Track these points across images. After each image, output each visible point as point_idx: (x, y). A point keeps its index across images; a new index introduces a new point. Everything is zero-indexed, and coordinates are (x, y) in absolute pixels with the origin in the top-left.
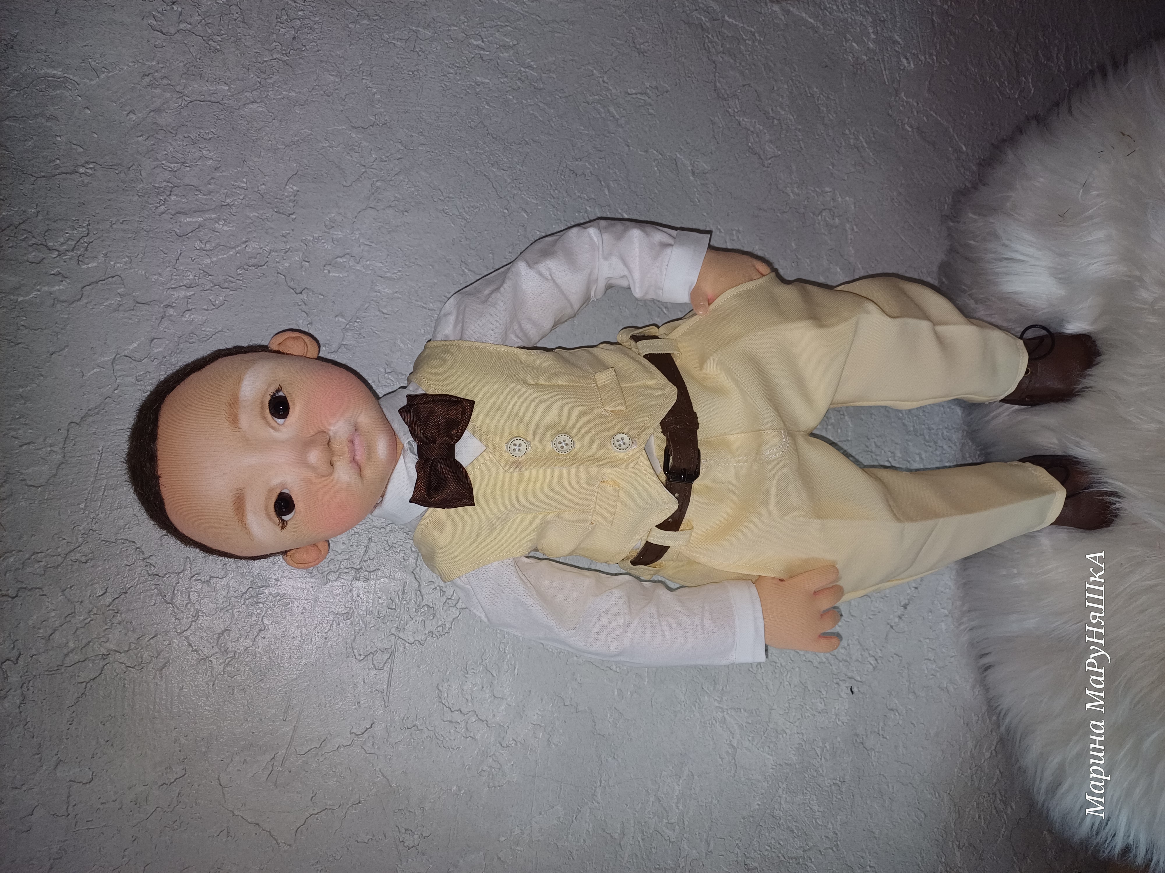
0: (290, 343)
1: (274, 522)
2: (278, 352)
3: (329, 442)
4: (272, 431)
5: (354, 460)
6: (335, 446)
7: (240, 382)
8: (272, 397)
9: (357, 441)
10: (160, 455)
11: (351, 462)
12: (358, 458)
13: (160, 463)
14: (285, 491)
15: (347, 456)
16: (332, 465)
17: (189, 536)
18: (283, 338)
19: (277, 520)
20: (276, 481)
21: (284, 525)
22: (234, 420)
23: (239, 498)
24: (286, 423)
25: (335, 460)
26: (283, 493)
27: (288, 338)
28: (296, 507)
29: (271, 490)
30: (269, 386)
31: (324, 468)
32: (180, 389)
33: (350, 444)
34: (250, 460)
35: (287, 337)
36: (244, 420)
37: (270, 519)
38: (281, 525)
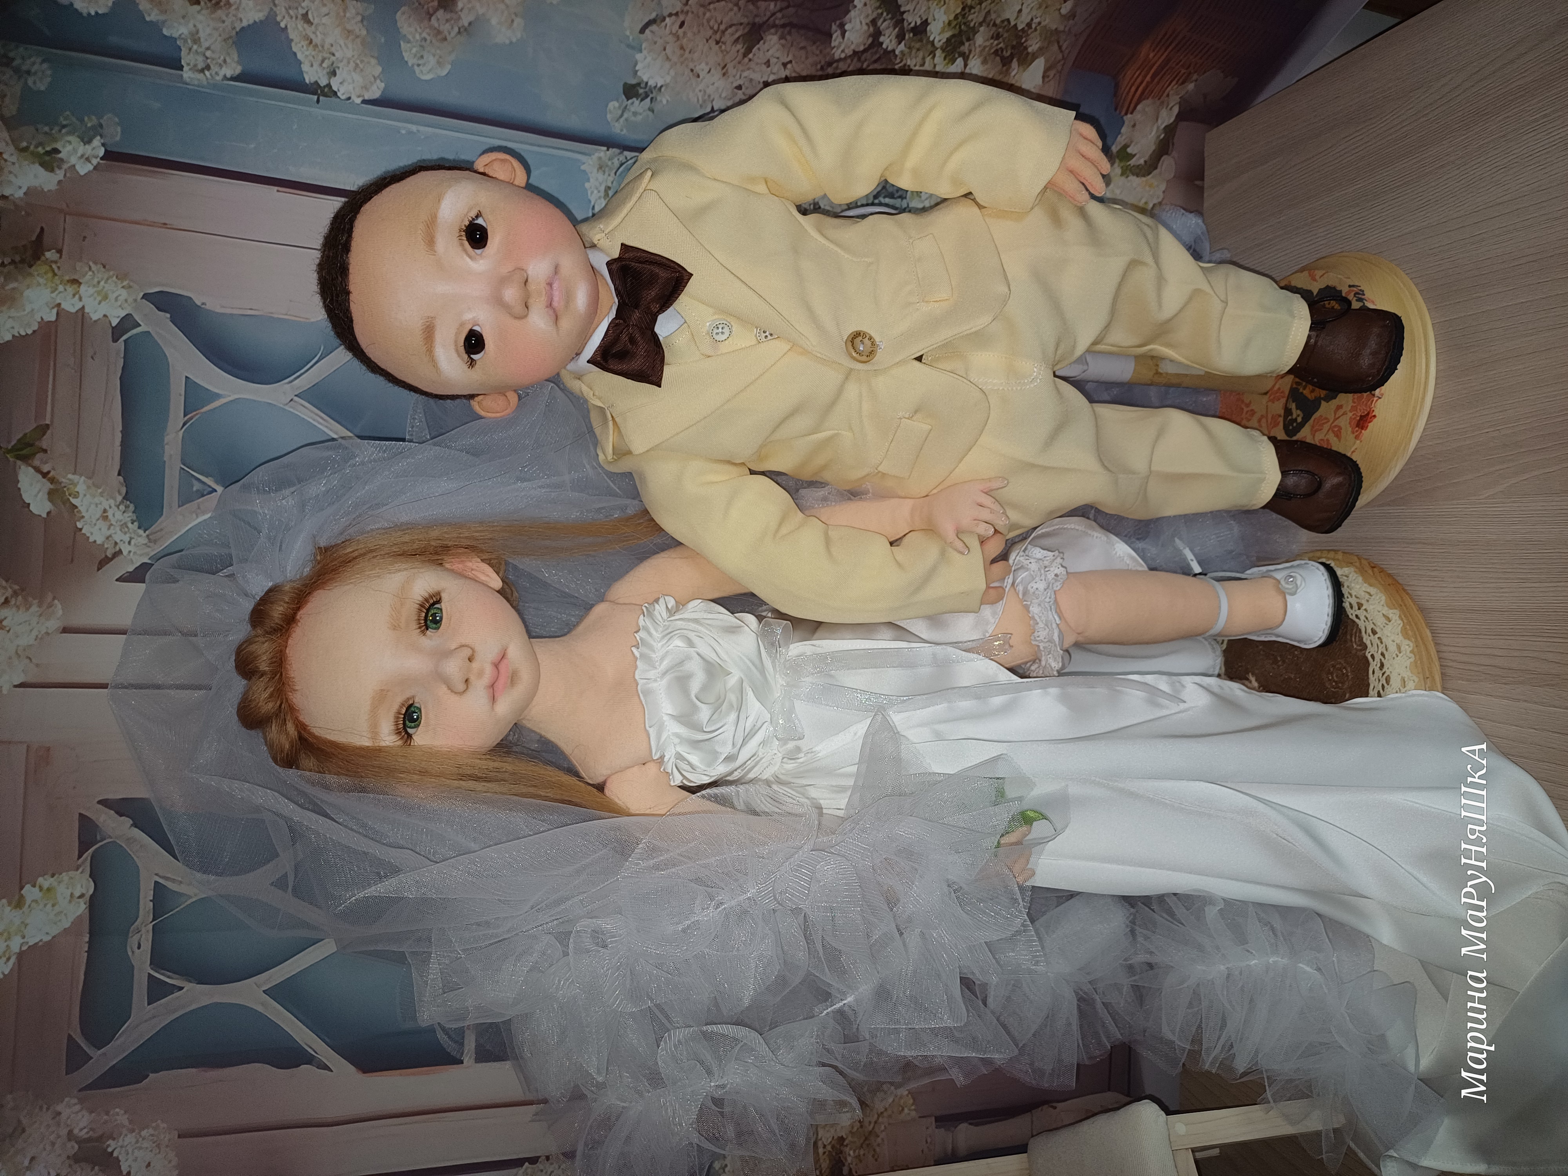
0: (496, 166)
1: (463, 360)
2: (484, 174)
3: (526, 281)
4: (468, 259)
5: (550, 305)
6: (532, 287)
7: (439, 201)
8: (470, 222)
9: (555, 286)
10: (352, 269)
11: (547, 307)
12: (555, 304)
13: (351, 277)
14: (476, 328)
15: (544, 299)
16: (527, 308)
17: (376, 361)
18: (490, 159)
19: (466, 356)
20: (468, 316)
21: (472, 363)
22: (431, 242)
23: (428, 327)
24: (484, 254)
25: (531, 301)
26: (474, 330)
27: (495, 160)
28: (486, 346)
29: (462, 325)
30: (470, 209)
31: (519, 309)
32: (377, 200)
33: (548, 288)
34: (443, 288)
35: (494, 158)
36: (441, 244)
37: (459, 355)
38: (469, 363)
